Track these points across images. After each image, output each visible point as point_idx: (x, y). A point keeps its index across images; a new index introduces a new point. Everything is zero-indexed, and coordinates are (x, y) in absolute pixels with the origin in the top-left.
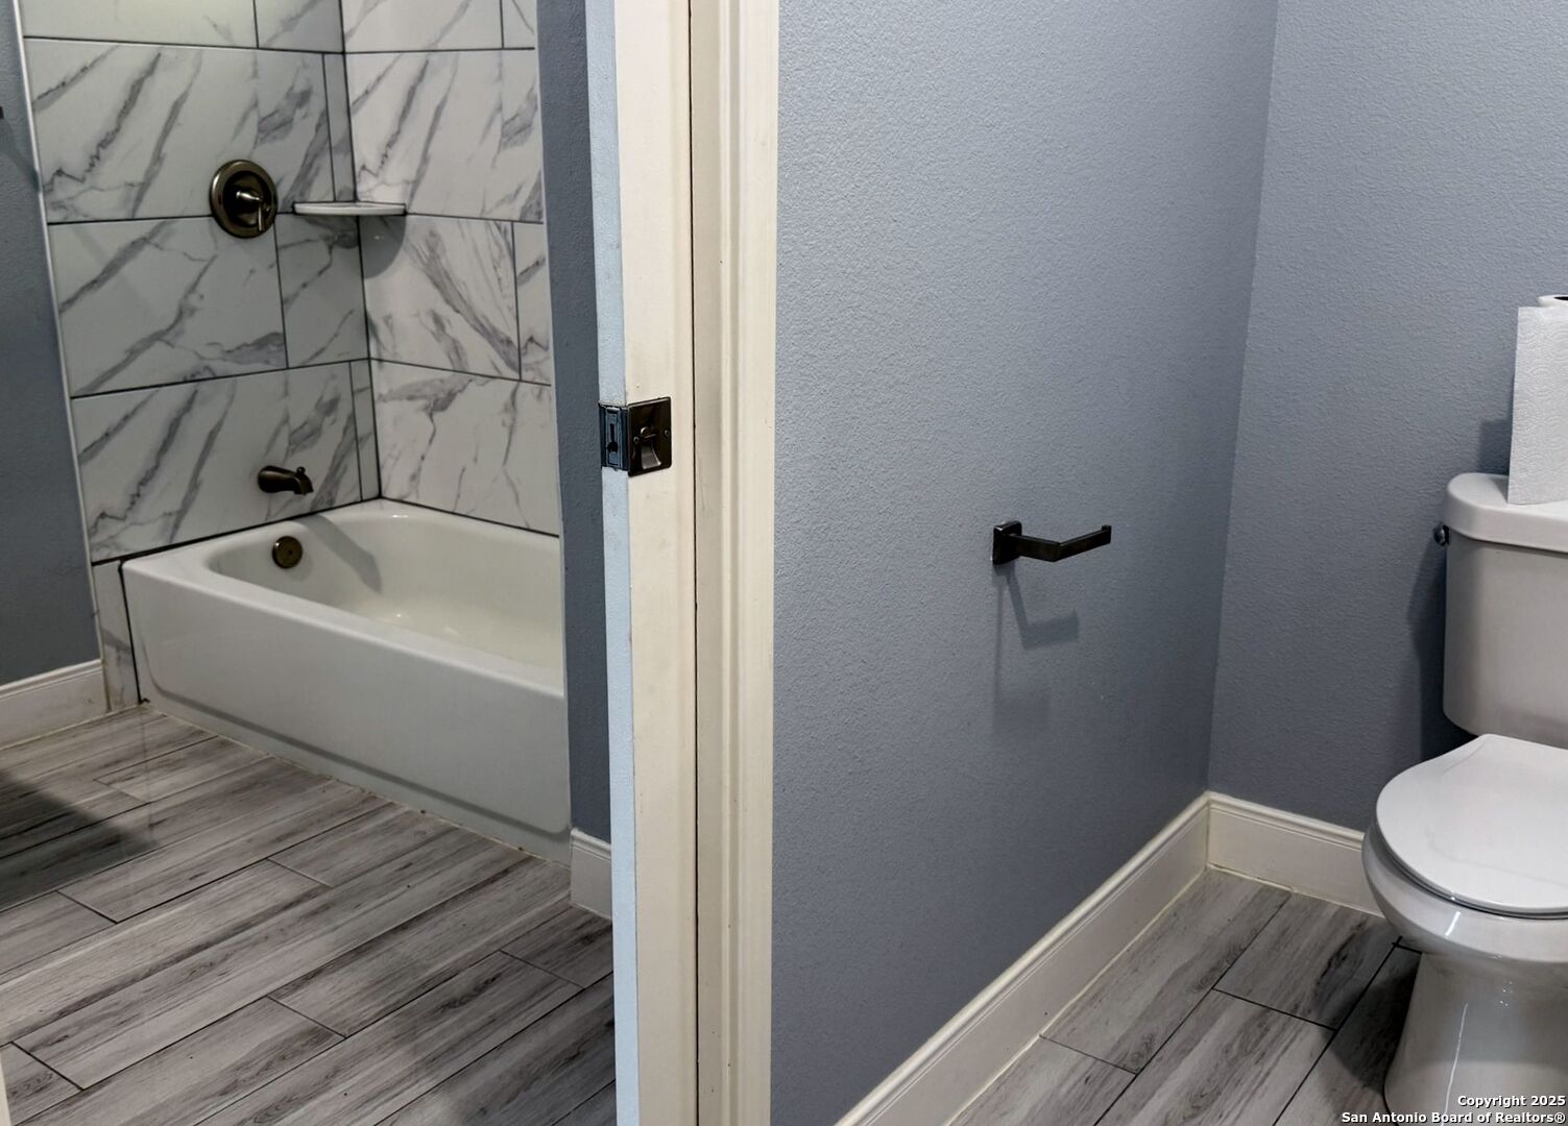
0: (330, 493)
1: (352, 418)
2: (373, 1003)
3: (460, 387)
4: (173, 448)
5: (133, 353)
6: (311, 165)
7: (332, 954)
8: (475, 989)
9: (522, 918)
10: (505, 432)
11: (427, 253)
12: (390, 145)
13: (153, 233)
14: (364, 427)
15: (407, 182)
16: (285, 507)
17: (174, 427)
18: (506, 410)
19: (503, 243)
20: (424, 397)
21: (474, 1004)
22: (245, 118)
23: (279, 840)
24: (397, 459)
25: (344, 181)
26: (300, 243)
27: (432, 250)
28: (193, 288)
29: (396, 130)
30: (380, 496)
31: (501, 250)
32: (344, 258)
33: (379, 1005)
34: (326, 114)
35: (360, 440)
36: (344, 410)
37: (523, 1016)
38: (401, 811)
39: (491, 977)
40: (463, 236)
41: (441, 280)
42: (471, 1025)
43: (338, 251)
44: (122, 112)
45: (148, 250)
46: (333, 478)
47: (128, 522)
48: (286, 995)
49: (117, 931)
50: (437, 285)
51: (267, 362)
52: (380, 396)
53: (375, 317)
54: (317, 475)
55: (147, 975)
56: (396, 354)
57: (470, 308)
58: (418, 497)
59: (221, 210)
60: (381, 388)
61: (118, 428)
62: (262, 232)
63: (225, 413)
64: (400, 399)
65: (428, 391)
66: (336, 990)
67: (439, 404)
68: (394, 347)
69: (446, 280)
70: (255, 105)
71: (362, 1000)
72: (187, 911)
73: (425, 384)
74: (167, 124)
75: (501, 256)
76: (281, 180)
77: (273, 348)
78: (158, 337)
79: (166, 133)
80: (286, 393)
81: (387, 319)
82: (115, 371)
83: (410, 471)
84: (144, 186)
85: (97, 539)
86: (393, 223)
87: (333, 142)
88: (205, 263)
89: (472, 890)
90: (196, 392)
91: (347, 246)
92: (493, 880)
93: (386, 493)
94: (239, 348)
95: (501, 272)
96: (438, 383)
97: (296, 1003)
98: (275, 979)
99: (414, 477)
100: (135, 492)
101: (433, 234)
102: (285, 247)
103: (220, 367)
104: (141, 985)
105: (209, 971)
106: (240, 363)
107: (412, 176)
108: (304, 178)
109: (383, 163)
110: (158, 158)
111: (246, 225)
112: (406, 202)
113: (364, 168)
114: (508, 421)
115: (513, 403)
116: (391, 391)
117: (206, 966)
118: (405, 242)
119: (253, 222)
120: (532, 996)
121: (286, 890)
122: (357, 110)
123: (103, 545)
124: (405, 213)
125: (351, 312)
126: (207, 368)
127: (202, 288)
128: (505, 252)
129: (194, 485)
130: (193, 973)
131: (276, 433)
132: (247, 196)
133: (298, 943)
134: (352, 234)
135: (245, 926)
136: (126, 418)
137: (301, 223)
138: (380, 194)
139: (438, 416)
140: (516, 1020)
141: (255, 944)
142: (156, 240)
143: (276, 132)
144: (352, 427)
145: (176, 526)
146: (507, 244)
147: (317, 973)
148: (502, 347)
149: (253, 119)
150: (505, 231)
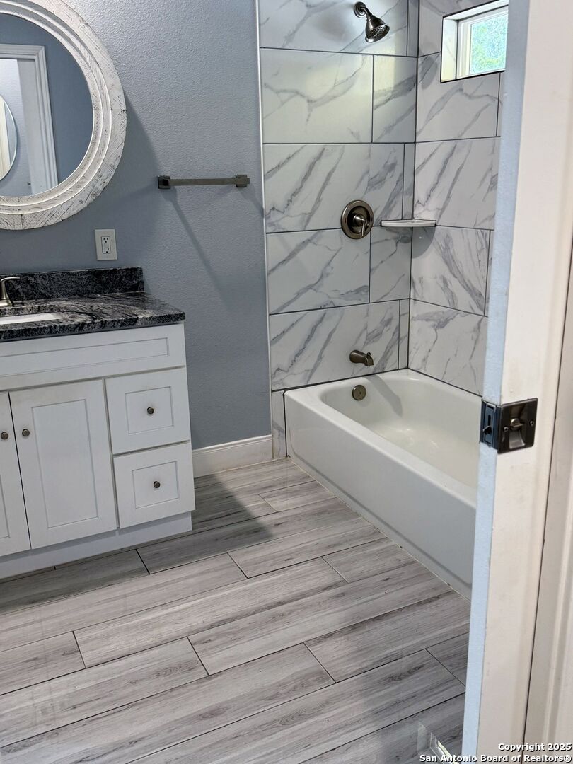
0: (383, 365)
1: (398, 328)
2: (354, 664)
3: (452, 317)
4: (312, 340)
5: (299, 294)
6: (392, 201)
7: (340, 625)
8: (408, 672)
9: (442, 631)
10: (473, 342)
11: (444, 246)
12: (432, 190)
13: (313, 238)
14: (403, 333)
15: (438, 209)
16: (361, 370)
17: (314, 329)
18: (474, 331)
19: (484, 242)
20: (433, 320)
21: (405, 682)
22: (362, 179)
23: (330, 547)
24: (417, 350)
25: (407, 209)
26: (382, 241)
27: (446, 245)
28: (329, 264)
29: (436, 182)
30: (407, 367)
31: (482, 246)
32: (404, 248)
33: (356, 666)
34: (402, 175)
35: (401, 338)
36: (394, 324)
37: (430, 698)
38: (389, 544)
39: (419, 666)
40: (463, 237)
41: (449, 261)
42: (402, 695)
43: (400, 244)
44: (304, 178)
45: (310, 245)
46: (385, 357)
47: (289, 373)
48: (314, 645)
49: (247, 583)
50: (446, 263)
51: (360, 300)
52: (413, 317)
53: (414, 278)
54: (377, 357)
55: (253, 614)
56: (423, 297)
57: (462, 276)
58: (425, 370)
59: (346, 226)
60: (414, 314)
61: (289, 329)
62: (364, 236)
63: (337, 325)
64: (422, 320)
65: (435, 317)
66: (337, 649)
67: (441, 324)
68: (422, 294)
69: (452, 261)
70: (368, 172)
71: (348, 660)
72: (280, 579)
73: (435, 313)
74: (324, 184)
75: (482, 249)
76: (376, 209)
77: (363, 293)
78: (310, 287)
79: (324, 187)
80: (367, 315)
81: (420, 279)
82: (289, 303)
83: (423, 357)
84: (311, 214)
85: (275, 380)
86: (429, 230)
87: (405, 189)
88: (335, 252)
89: (419, 604)
90: (325, 314)
91: (405, 242)
92: (430, 601)
93: (410, 366)
94: (347, 293)
95: (481, 257)
96: (441, 313)
97: (316, 651)
98: (309, 633)
99: (424, 360)
100: (293, 359)
101: (448, 236)
102: (374, 243)
103: (337, 302)
104: (250, 619)
105: (282, 619)
106: (347, 300)
107: (441, 207)
108: (388, 208)
109: (428, 199)
110: (318, 200)
111: (356, 233)
112: (437, 220)
113: (418, 202)
114: (475, 337)
115: (479, 328)
116: (418, 316)
117: (279, 615)
118: (434, 240)
119: (360, 231)
120: (439, 686)
121: (327, 579)
122: (418, 173)
123: (277, 383)
124: (436, 225)
125: (403, 275)
126: (332, 302)
127: (333, 264)
128: (484, 246)
129: (320, 358)
130: (275, 618)
131: (361, 335)
132: (358, 218)
133: (326, 613)
134: (409, 236)
135: (304, 595)
136: (293, 325)
137: (385, 230)
138: (425, 216)
139: (439, 331)
140: (427, 700)
141: (305, 608)
142: (314, 240)
143: (377, 185)
144: (398, 332)
145: (310, 377)
146: (486, 242)
147: (330, 635)
148: (477, 298)
149: (366, 179)
150: (486, 235)
